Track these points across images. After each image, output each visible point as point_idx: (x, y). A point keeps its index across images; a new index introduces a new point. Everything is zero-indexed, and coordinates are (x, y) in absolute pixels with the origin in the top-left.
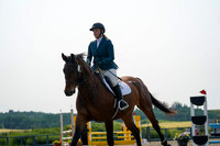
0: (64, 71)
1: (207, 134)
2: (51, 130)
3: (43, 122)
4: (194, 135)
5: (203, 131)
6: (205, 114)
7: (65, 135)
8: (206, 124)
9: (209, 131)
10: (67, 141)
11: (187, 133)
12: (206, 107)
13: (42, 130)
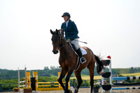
1: (111, 83)
2: (12, 81)
3: (7, 76)
4: (103, 84)
5: (108, 82)
6: (110, 71)
7: (21, 84)
8: (110, 77)
9: (113, 82)
10: (22, 87)
11: (98, 83)
12: (110, 67)
13: (6, 81)
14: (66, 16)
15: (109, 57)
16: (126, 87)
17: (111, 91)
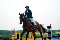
0: (20, 18)
1: (51, 36)
2: (9, 35)
4: (48, 37)
5: (50, 35)
6: (51, 31)
9: (52, 36)
11: (46, 36)
12: (51, 29)
14: (27, 7)
15: (50, 25)
16: (58, 38)
17: (51, 39)
